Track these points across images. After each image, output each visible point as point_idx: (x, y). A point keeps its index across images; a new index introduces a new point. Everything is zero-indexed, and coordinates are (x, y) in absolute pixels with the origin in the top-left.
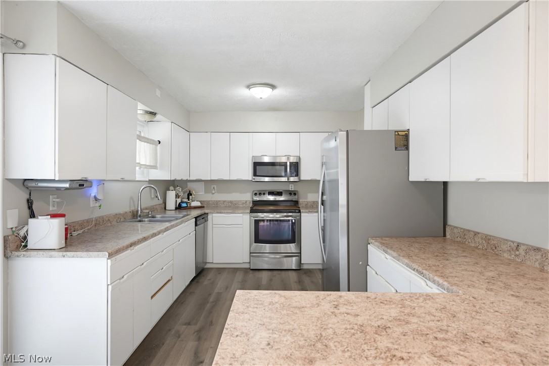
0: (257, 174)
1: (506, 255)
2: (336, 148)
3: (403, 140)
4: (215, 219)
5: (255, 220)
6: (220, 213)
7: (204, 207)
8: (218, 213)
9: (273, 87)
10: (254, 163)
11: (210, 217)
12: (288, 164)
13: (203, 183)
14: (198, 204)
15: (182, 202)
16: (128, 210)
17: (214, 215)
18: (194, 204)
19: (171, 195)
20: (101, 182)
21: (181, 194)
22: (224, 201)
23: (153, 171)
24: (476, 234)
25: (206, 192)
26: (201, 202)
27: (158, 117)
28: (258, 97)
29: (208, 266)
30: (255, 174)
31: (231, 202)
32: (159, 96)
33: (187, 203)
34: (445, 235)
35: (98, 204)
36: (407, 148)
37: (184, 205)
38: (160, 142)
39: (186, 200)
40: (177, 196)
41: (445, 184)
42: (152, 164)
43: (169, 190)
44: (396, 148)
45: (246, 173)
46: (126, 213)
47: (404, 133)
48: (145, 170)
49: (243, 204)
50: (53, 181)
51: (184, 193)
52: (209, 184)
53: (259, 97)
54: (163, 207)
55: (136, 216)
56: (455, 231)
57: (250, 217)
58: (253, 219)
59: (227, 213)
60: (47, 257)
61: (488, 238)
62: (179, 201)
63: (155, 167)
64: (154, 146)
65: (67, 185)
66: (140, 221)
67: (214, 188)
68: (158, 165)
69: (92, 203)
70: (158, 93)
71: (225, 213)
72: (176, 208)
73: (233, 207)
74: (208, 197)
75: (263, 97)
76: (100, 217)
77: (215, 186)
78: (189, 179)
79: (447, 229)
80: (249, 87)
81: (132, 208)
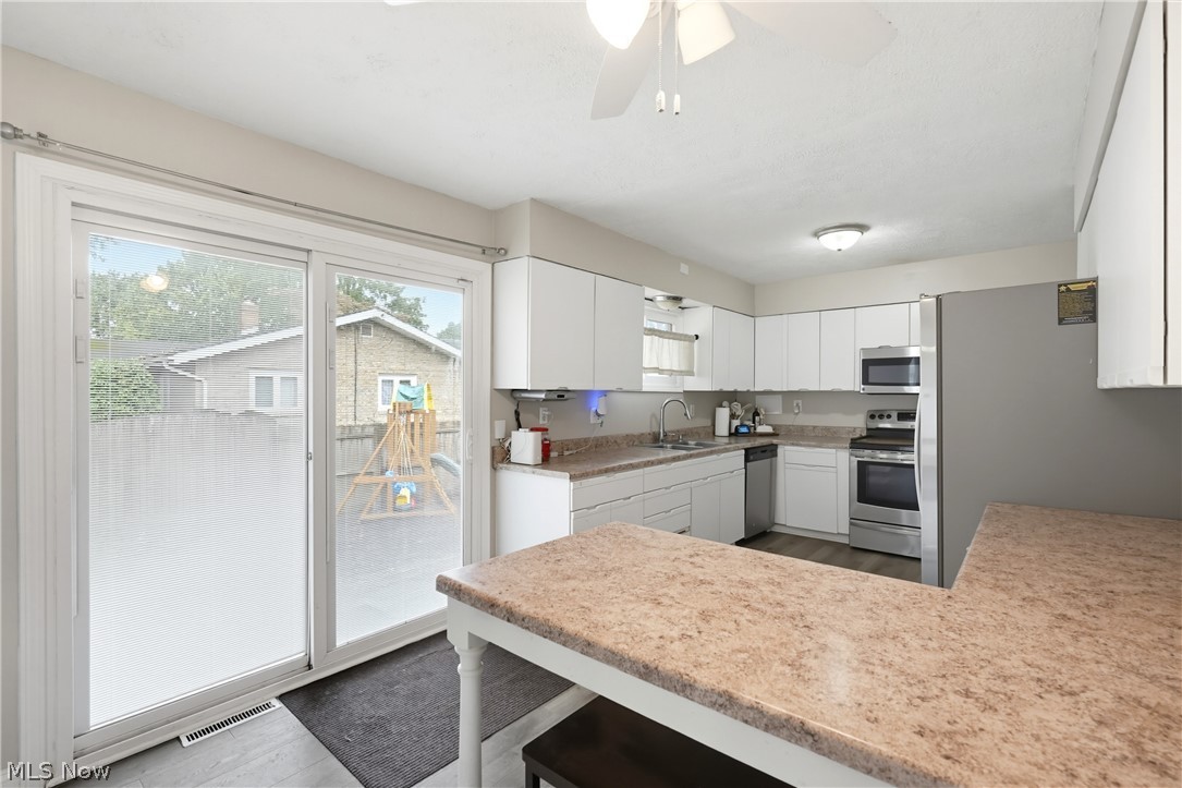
0: (870, 381)
3: (1080, 302)
4: (788, 454)
5: (859, 462)
6: (797, 445)
7: (775, 434)
8: (793, 444)
9: (862, 228)
10: (863, 360)
11: (780, 450)
13: (780, 397)
14: (769, 429)
15: (742, 425)
16: (646, 430)
17: (786, 447)
18: (761, 429)
19: (723, 414)
20: (605, 393)
21: (740, 412)
22: (815, 427)
23: (688, 379)
25: (784, 410)
26: (773, 425)
27: (685, 303)
29: (776, 529)
30: (866, 381)
32: (686, 272)
33: (749, 427)
35: (600, 421)
36: (1093, 318)
37: (744, 430)
38: (697, 337)
39: (748, 422)
40: (733, 416)
42: (683, 368)
43: (721, 406)
44: (1061, 321)
45: (850, 379)
46: (643, 434)
47: (1084, 286)
48: (678, 377)
49: (849, 432)
50: (526, 391)
51: (747, 411)
52: (790, 398)
53: (836, 249)
54: (711, 430)
55: (657, 440)
57: (851, 455)
58: (855, 460)
59: (809, 445)
60: (524, 471)
62: (736, 423)
63: (690, 373)
64: (687, 343)
65: (543, 396)
66: (662, 447)
67: (797, 405)
68: (695, 370)
69: (593, 420)
70: (684, 269)
71: (804, 446)
72: (731, 435)
73: (825, 437)
74: (787, 419)
75: (843, 248)
76: (602, 437)
77: (800, 401)
78: (752, 390)
80: (816, 235)
81: (655, 430)
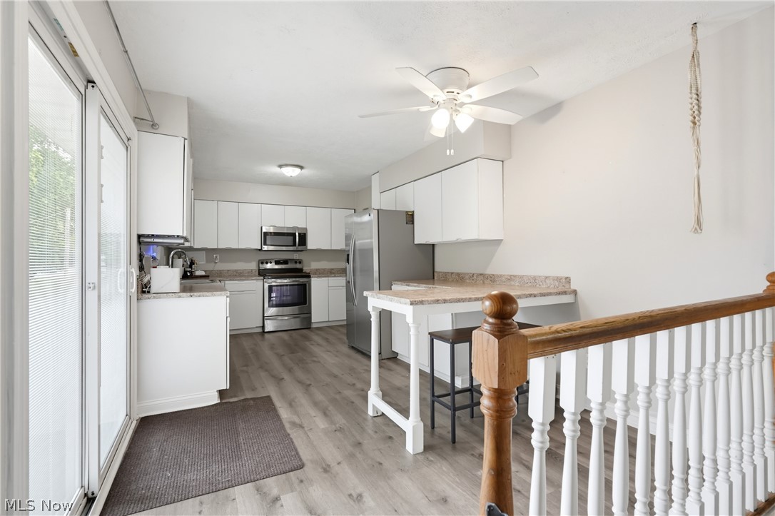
0: (267, 244)
1: (468, 281)
2: (370, 222)
3: (410, 218)
5: (269, 286)
6: (233, 280)
7: (208, 276)
8: (230, 280)
9: (301, 168)
10: (264, 233)
12: (297, 234)
13: (205, 252)
14: (203, 273)
17: (227, 282)
18: (198, 273)
22: (229, 271)
24: (452, 273)
25: (207, 262)
26: (205, 271)
28: (289, 175)
30: (265, 244)
31: (236, 271)
33: (191, 272)
34: (434, 278)
36: (413, 223)
39: (189, 269)
41: (433, 245)
44: (406, 223)
47: (411, 213)
49: (249, 272)
52: (209, 252)
56: (441, 274)
57: (263, 283)
58: (267, 285)
59: (240, 280)
60: (176, 297)
61: (458, 274)
67: (216, 257)
74: (210, 267)
75: (292, 176)
77: (218, 255)
78: (193, 247)
79: (435, 274)
80: (280, 166)
